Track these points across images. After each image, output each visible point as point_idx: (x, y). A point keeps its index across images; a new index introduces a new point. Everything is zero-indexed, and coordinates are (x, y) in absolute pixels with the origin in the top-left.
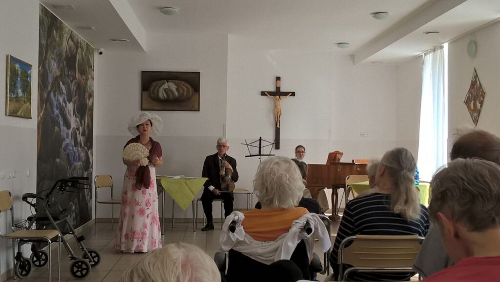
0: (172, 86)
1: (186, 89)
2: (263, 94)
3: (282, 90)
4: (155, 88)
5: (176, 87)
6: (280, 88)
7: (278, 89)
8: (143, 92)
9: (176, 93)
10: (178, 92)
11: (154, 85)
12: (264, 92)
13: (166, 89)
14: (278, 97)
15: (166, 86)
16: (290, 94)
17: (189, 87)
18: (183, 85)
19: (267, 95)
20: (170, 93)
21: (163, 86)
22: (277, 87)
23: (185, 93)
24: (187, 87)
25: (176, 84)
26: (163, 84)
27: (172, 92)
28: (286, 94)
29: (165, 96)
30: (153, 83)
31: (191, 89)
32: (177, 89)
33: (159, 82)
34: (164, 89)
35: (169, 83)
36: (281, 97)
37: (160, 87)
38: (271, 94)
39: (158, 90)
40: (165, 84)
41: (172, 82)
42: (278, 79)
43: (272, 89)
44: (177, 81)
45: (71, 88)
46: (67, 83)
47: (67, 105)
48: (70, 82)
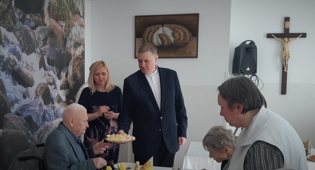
0: (167, 31)
1: (182, 34)
2: (269, 36)
3: (291, 31)
4: (149, 34)
5: (171, 32)
6: (288, 29)
7: (286, 30)
8: (136, 39)
9: (172, 39)
10: (174, 38)
11: (148, 31)
12: (271, 34)
13: (161, 34)
14: (286, 39)
15: (160, 31)
16: (301, 35)
17: (186, 31)
18: (180, 29)
19: (274, 37)
20: (165, 39)
21: (158, 31)
22: (285, 28)
23: (182, 39)
24: (184, 32)
25: (171, 29)
26: (158, 29)
27: (167, 37)
28: (295, 35)
29: (160, 42)
30: (147, 29)
31: (188, 34)
32: (173, 34)
33: (153, 28)
34: (158, 35)
35: (164, 28)
36: (290, 39)
37: (154, 32)
38: (278, 35)
39: (152, 35)
40: (160, 29)
41: (167, 26)
42: (287, 19)
43: (280, 31)
44: (173, 25)
45: (32, 36)
46: (19, 29)
47: (21, 58)
48: (30, 28)
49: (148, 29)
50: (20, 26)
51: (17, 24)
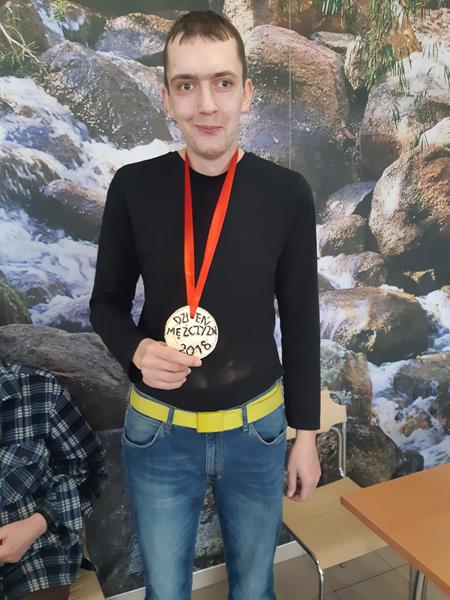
45: (146, 84)
46: (69, 66)
47: (83, 157)
48: (132, 62)
50: (68, 57)
51: (56, 49)
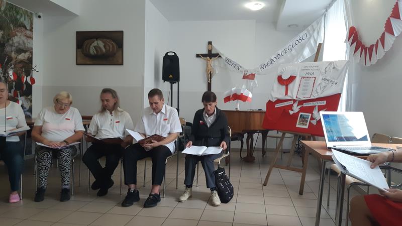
0: (100, 43)
1: (111, 46)
4: (86, 46)
5: (103, 44)
6: (212, 50)
10: (105, 49)
13: (96, 46)
14: (209, 58)
15: (95, 44)
16: (219, 55)
18: (109, 42)
19: (201, 57)
20: (99, 50)
21: (93, 44)
22: (209, 50)
23: (111, 50)
24: (112, 44)
25: (103, 42)
27: (100, 48)
29: (95, 52)
32: (105, 46)
33: (90, 41)
34: (94, 47)
35: (98, 41)
37: (91, 45)
39: (89, 47)
40: (95, 42)
41: (101, 40)
42: (210, 43)
44: (104, 40)
49: (86, 42)
